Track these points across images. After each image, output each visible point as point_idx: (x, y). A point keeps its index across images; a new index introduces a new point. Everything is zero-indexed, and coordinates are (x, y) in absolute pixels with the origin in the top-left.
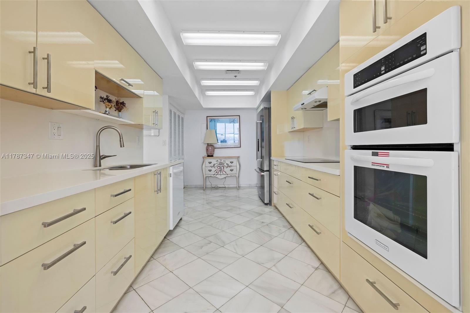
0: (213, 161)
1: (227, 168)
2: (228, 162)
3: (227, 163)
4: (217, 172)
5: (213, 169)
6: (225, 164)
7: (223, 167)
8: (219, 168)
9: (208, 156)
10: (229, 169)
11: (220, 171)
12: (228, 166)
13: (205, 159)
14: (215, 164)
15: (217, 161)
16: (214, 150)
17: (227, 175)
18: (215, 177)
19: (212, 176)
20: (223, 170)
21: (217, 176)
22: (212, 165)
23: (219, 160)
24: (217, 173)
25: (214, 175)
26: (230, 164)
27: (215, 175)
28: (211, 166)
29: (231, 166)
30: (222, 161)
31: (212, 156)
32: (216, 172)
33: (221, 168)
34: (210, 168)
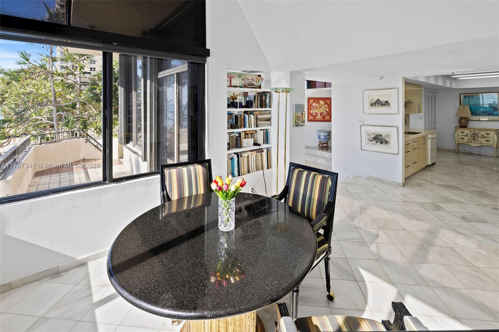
0: (467, 131)
1: (482, 139)
2: (484, 133)
3: (482, 134)
4: (471, 140)
5: (466, 138)
6: (480, 135)
7: (477, 137)
8: (472, 137)
9: (461, 127)
10: (484, 139)
11: (474, 140)
12: (483, 136)
13: (457, 129)
14: (468, 134)
15: (471, 132)
16: (467, 122)
17: (482, 144)
18: (468, 144)
19: (465, 143)
20: (477, 139)
21: (470, 144)
22: (465, 134)
23: (473, 131)
24: (470, 142)
25: (466, 142)
26: (486, 136)
27: (468, 143)
28: (463, 135)
29: (487, 137)
30: (476, 132)
31: (466, 127)
32: (469, 140)
33: (475, 138)
34: (463, 137)
